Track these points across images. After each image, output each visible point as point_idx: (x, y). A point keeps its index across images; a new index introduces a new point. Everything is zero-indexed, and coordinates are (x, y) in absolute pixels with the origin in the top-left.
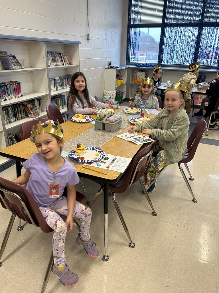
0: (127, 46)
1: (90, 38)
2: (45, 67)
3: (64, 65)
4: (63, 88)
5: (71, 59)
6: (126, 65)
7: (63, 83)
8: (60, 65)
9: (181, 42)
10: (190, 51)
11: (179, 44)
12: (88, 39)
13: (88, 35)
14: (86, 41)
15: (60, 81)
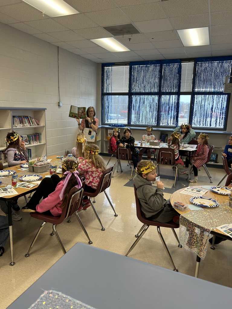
0: (102, 110)
1: (61, 105)
2: (11, 128)
3: (31, 125)
4: (30, 143)
5: (39, 121)
6: (101, 125)
7: (30, 140)
8: (27, 125)
9: (145, 107)
10: (153, 114)
11: (143, 108)
12: (59, 106)
13: (59, 103)
14: (58, 107)
15: (27, 138)
